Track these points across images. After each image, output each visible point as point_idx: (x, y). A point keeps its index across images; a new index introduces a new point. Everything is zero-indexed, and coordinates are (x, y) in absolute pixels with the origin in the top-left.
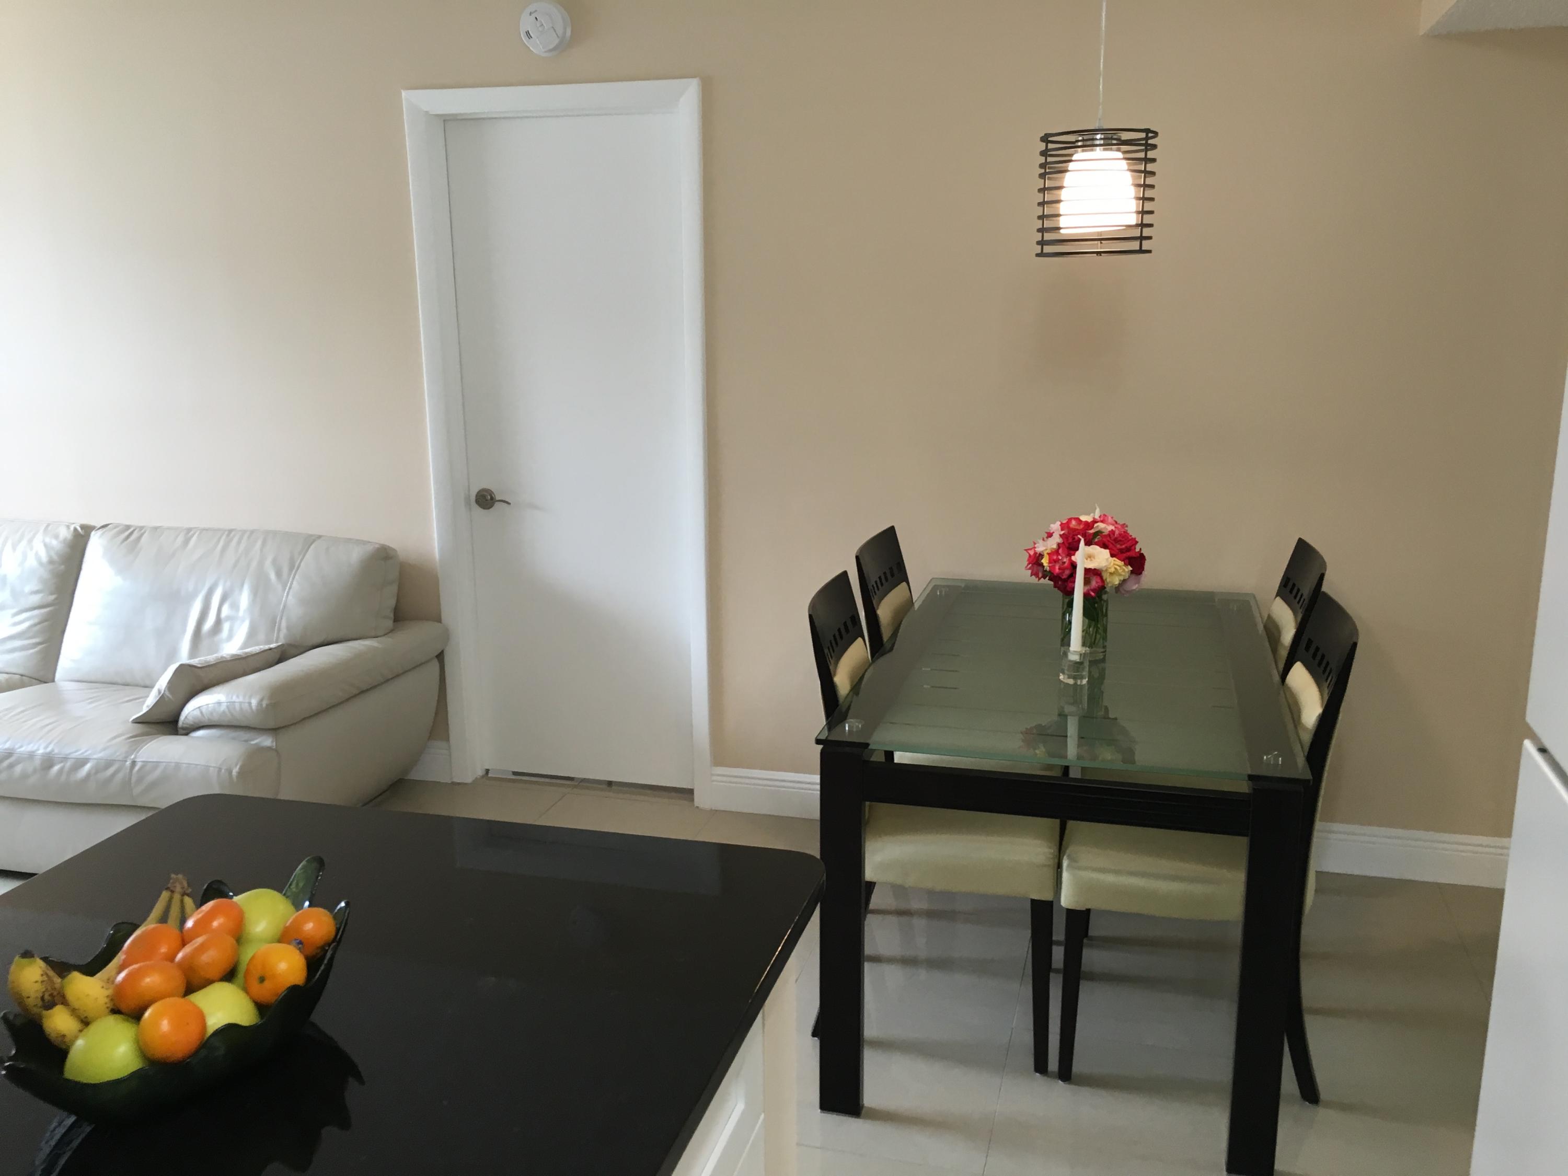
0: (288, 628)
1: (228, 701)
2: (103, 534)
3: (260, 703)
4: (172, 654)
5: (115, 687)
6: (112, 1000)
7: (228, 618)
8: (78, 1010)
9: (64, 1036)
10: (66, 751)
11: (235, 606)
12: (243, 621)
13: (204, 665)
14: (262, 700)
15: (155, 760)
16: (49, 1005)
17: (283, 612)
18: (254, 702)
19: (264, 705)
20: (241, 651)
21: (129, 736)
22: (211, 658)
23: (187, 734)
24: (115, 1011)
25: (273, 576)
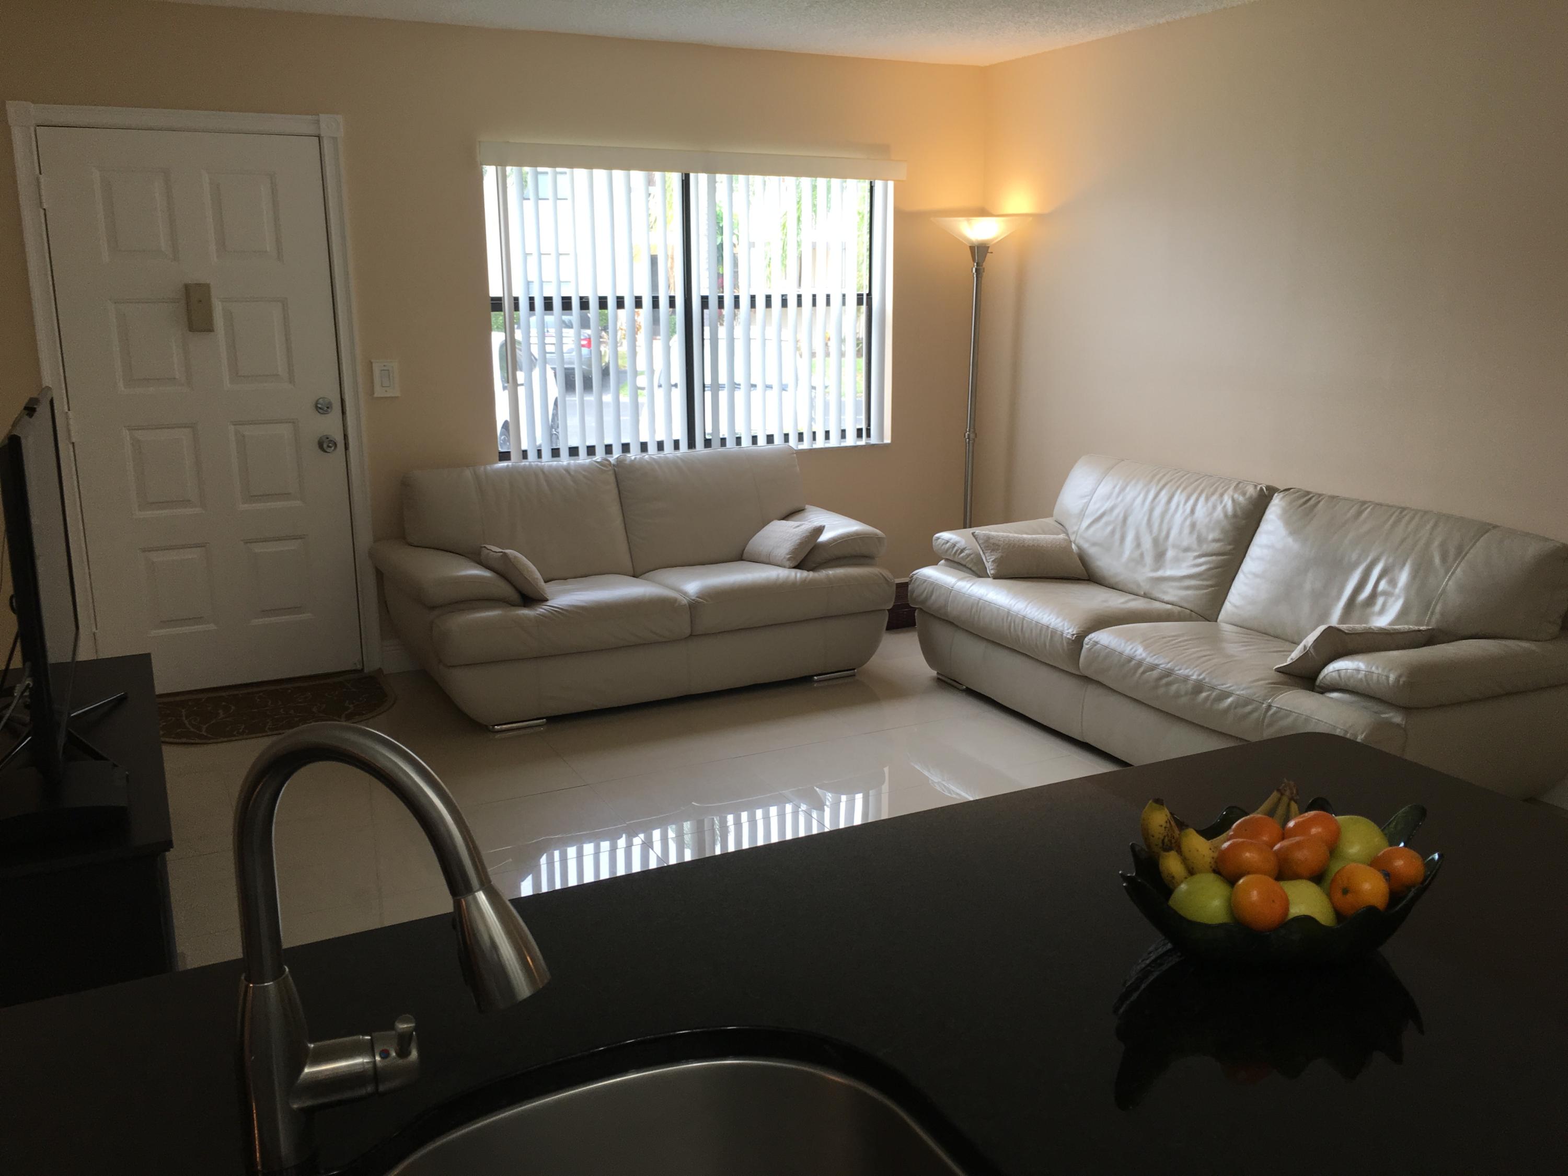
0: (1442, 614)
1: (1366, 670)
2: (1284, 497)
3: (1397, 680)
4: (1324, 616)
5: (1267, 637)
6: (1216, 862)
7: (1385, 593)
8: (1189, 860)
9: (1173, 877)
10: (1215, 682)
11: (1393, 583)
12: (1397, 599)
13: (1350, 632)
14: (1400, 676)
15: (1288, 709)
16: (1168, 849)
17: (1441, 595)
18: (1392, 677)
19: (1401, 682)
20: (1390, 627)
21: (1270, 681)
22: (1359, 627)
23: (1322, 693)
24: (1216, 871)
25: (1437, 560)
